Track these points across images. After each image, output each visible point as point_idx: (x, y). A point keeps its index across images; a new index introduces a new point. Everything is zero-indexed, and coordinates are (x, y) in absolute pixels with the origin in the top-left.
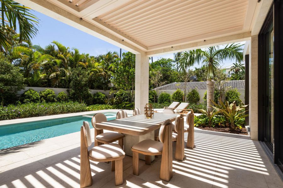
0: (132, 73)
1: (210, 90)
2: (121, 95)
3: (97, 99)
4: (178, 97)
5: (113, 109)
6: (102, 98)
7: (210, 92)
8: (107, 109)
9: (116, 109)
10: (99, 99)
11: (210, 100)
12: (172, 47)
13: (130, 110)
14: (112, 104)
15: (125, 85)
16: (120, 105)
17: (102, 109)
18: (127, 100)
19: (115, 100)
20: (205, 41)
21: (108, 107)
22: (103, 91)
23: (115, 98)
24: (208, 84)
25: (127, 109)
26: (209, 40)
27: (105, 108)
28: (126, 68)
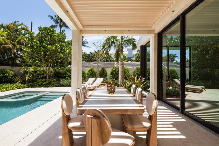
0: (50, 49)
1: (121, 68)
2: (34, 72)
3: (3, 77)
4: (92, 73)
5: (27, 88)
6: (10, 75)
7: (121, 69)
8: (20, 88)
9: (32, 87)
10: (7, 77)
11: (122, 75)
12: (105, 30)
13: (47, 87)
14: (24, 82)
15: (41, 62)
16: (35, 83)
17: (13, 89)
18: (42, 78)
19: (27, 78)
20: (129, 30)
21: (21, 86)
22: (10, 67)
23: (28, 75)
24: (120, 64)
25: (45, 87)
26: (132, 30)
27: (16, 88)
28: (44, 43)
